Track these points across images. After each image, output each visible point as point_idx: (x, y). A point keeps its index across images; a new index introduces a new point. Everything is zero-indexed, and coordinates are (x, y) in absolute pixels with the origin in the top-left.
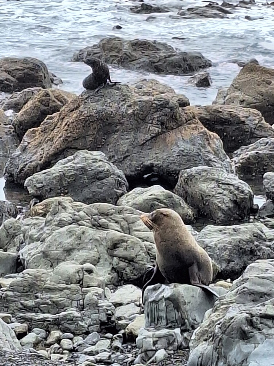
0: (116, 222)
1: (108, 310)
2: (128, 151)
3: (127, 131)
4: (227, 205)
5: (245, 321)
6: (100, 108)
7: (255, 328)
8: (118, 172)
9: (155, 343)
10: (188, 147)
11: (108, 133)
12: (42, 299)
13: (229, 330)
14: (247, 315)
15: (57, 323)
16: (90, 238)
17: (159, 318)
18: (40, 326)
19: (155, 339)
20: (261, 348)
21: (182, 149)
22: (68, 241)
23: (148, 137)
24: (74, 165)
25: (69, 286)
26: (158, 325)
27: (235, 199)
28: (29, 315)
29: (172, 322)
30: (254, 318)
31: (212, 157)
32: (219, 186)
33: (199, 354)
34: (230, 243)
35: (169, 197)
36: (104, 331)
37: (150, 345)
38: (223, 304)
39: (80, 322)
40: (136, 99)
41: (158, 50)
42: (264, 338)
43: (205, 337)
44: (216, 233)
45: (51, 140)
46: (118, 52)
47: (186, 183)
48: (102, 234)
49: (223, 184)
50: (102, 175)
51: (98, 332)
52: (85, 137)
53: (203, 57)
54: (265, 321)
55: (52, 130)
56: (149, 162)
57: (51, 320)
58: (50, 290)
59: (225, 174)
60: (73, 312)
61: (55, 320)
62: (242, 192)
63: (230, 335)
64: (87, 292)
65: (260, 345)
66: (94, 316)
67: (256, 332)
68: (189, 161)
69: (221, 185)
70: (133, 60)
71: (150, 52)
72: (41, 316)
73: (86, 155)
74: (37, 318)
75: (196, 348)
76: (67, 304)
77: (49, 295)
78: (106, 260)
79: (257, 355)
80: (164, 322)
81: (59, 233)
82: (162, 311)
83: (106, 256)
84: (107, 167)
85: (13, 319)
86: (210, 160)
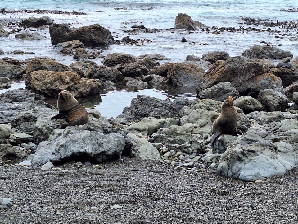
0: (217, 108)
1: (201, 144)
2: (241, 83)
3: (242, 75)
4: (276, 104)
5: (240, 153)
6: (232, 66)
7: (245, 156)
8: (235, 90)
9: (211, 160)
10: (265, 81)
11: (234, 76)
12: (176, 138)
13: (233, 156)
14: (242, 150)
15: (180, 148)
16: (205, 114)
17: (216, 149)
18: (174, 149)
19: (211, 158)
20: (247, 166)
21: (262, 82)
22: (197, 115)
23: (250, 77)
24: (217, 87)
25: (187, 133)
26: (216, 152)
27: (280, 102)
28: (170, 144)
29: (221, 151)
30: (245, 151)
31: (274, 86)
32: (273, 97)
33: (221, 166)
34: (267, 119)
35: (252, 100)
36: (199, 153)
37: (209, 160)
38: (234, 144)
39: (189, 149)
40: (246, 63)
41: (273, 50)
42: (249, 161)
43: (225, 159)
44: (263, 115)
45: (213, 78)
46: (258, 50)
47: (261, 95)
48: (210, 112)
49: (276, 96)
50: (228, 91)
51: (196, 153)
52: (225, 77)
53: (290, 53)
54: (250, 153)
55: (214, 74)
56: (250, 87)
57: (178, 147)
58: (180, 134)
59: (277, 92)
60: (187, 144)
61: (180, 147)
62: (283, 99)
63: (234, 159)
64: (193, 136)
65: (247, 164)
66: (195, 146)
67: (245, 158)
68: (265, 87)
69: (274, 96)
70: (264, 53)
71: (270, 51)
72: (175, 145)
73: (223, 83)
74: (173, 146)
75: (221, 164)
76: (185, 140)
77: (179, 137)
78: (210, 123)
79: (245, 169)
80: (218, 151)
81: (194, 112)
82: (217, 145)
83: (211, 122)
84: (230, 88)
85: (163, 146)
86: (273, 87)
